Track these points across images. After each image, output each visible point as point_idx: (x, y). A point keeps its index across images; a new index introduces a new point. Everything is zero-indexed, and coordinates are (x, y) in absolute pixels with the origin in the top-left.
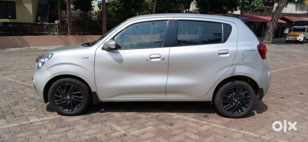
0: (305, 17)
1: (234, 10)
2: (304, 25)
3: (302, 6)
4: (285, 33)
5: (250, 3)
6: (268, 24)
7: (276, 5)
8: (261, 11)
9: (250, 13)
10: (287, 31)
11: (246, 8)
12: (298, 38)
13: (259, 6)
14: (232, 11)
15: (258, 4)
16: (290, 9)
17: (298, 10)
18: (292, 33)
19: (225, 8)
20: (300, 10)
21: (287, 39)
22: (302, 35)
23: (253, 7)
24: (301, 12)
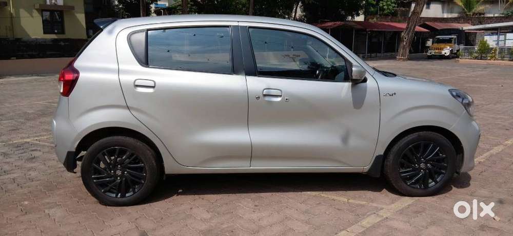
0: (456, 23)
1: (355, 16)
2: (450, 35)
3: (450, 6)
4: (427, 45)
5: (377, 4)
6: (403, 34)
7: (413, 5)
8: (394, 15)
9: (377, 19)
10: (429, 43)
11: (372, 12)
12: (443, 52)
13: (391, 7)
14: (353, 17)
15: (388, 5)
16: (434, 11)
17: (445, 12)
18: (436, 45)
19: (343, 13)
20: (448, 13)
21: (428, 54)
22: (448, 47)
23: (382, 9)
24: (450, 16)
